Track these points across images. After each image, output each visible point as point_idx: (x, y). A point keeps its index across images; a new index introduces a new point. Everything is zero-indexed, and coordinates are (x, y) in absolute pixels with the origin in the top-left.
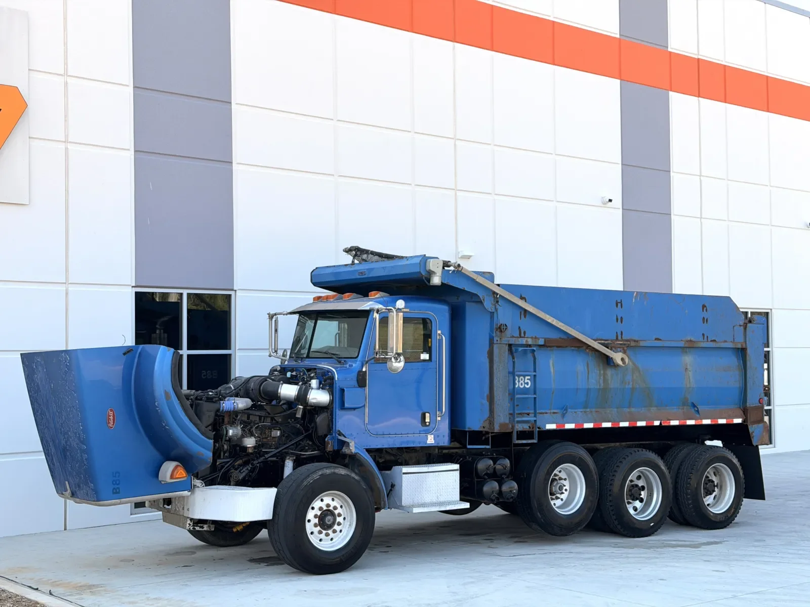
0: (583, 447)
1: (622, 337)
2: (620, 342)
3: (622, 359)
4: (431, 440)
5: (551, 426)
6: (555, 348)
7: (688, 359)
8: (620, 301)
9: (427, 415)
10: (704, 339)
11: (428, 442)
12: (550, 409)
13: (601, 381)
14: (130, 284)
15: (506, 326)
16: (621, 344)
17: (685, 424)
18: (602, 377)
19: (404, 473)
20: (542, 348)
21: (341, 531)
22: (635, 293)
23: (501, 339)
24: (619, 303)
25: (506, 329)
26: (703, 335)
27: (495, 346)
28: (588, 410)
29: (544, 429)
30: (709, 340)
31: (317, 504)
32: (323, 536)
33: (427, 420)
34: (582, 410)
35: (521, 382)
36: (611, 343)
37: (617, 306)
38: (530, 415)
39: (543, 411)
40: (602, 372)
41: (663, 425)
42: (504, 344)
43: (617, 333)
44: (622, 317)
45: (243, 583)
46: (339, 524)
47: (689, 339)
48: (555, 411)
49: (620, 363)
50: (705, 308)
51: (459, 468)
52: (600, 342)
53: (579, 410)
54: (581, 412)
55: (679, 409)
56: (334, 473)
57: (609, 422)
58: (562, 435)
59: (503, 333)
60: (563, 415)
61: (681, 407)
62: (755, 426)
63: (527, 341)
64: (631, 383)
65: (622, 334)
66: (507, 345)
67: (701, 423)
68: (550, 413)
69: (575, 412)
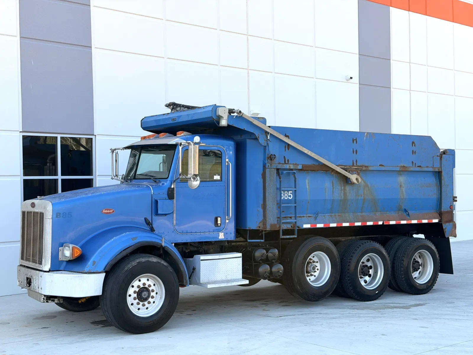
0: (330, 240)
1: (356, 164)
2: (355, 167)
3: (357, 179)
4: (221, 236)
5: (307, 226)
6: (310, 171)
7: (402, 179)
8: (355, 139)
9: (219, 219)
10: (413, 165)
11: (220, 238)
12: (307, 214)
13: (342, 195)
14: (18, 130)
15: (275, 155)
16: (356, 169)
17: (400, 223)
18: (343, 192)
19: (202, 260)
20: (301, 172)
21: (154, 302)
22: (366, 133)
23: (271, 165)
24: (355, 140)
25: (275, 158)
26: (413, 162)
27: (267, 171)
28: (333, 214)
29: (302, 228)
30: (416, 166)
31: (136, 283)
32: (140, 306)
33: (219, 222)
34: (329, 214)
35: (286, 195)
36: (348, 168)
37: (353, 142)
38: (292, 218)
39: (302, 216)
40: (343, 188)
41: (385, 224)
42: (273, 168)
43: (353, 161)
44: (356, 150)
45: (79, 342)
46: (153, 297)
47: (403, 165)
48: (310, 215)
49: (355, 181)
50: (414, 144)
51: (241, 256)
52: (342, 167)
53: (326, 214)
54: (328, 216)
55: (396, 213)
56: (148, 261)
57: (347, 222)
58: (314, 232)
59: (272, 161)
60: (316, 218)
61: (397, 212)
62: (447, 224)
63: (289, 166)
64: (363, 196)
65: (356, 162)
66: (276, 170)
67: (411, 223)
68: (307, 217)
69: (324, 216)
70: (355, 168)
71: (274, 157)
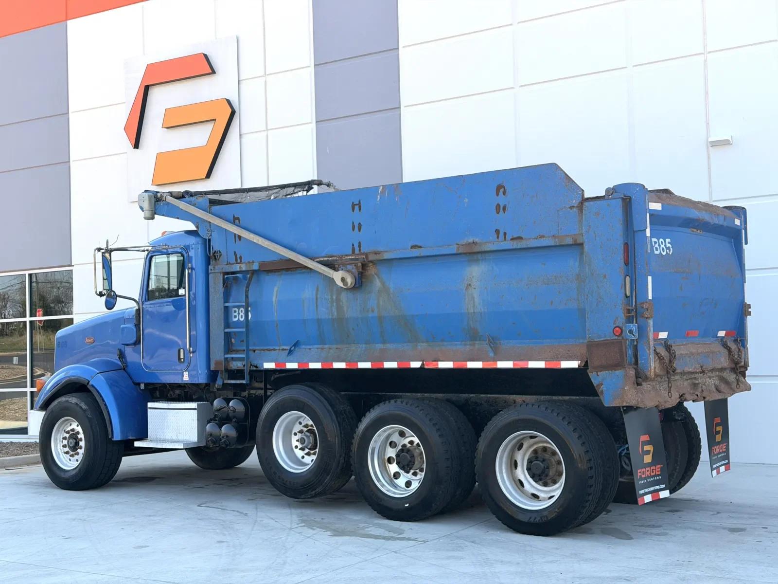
1: (360, 250)
2: (351, 257)
3: (343, 280)
4: (186, 377)
5: (269, 365)
6: (284, 272)
7: (476, 271)
8: (358, 203)
9: (182, 351)
10: (498, 237)
11: (184, 379)
13: (334, 310)
15: (220, 252)
17: (465, 367)
18: (335, 304)
22: (381, 188)
23: (214, 267)
24: (357, 205)
25: (221, 255)
26: (497, 232)
27: (210, 276)
28: (326, 346)
29: (262, 369)
30: (509, 237)
33: (182, 356)
37: (353, 210)
39: (271, 348)
40: (334, 297)
41: (426, 367)
42: (218, 273)
43: (353, 245)
44: (360, 224)
47: (471, 240)
50: (502, 190)
51: (196, 407)
52: (318, 260)
54: (318, 348)
55: (465, 345)
57: (342, 361)
58: (282, 378)
59: (218, 261)
60: (290, 352)
61: (468, 343)
63: (240, 267)
64: (376, 310)
65: (360, 246)
66: (222, 274)
67: (495, 367)
68: (279, 350)
69: (310, 349)
70: (350, 259)
71: (219, 254)
